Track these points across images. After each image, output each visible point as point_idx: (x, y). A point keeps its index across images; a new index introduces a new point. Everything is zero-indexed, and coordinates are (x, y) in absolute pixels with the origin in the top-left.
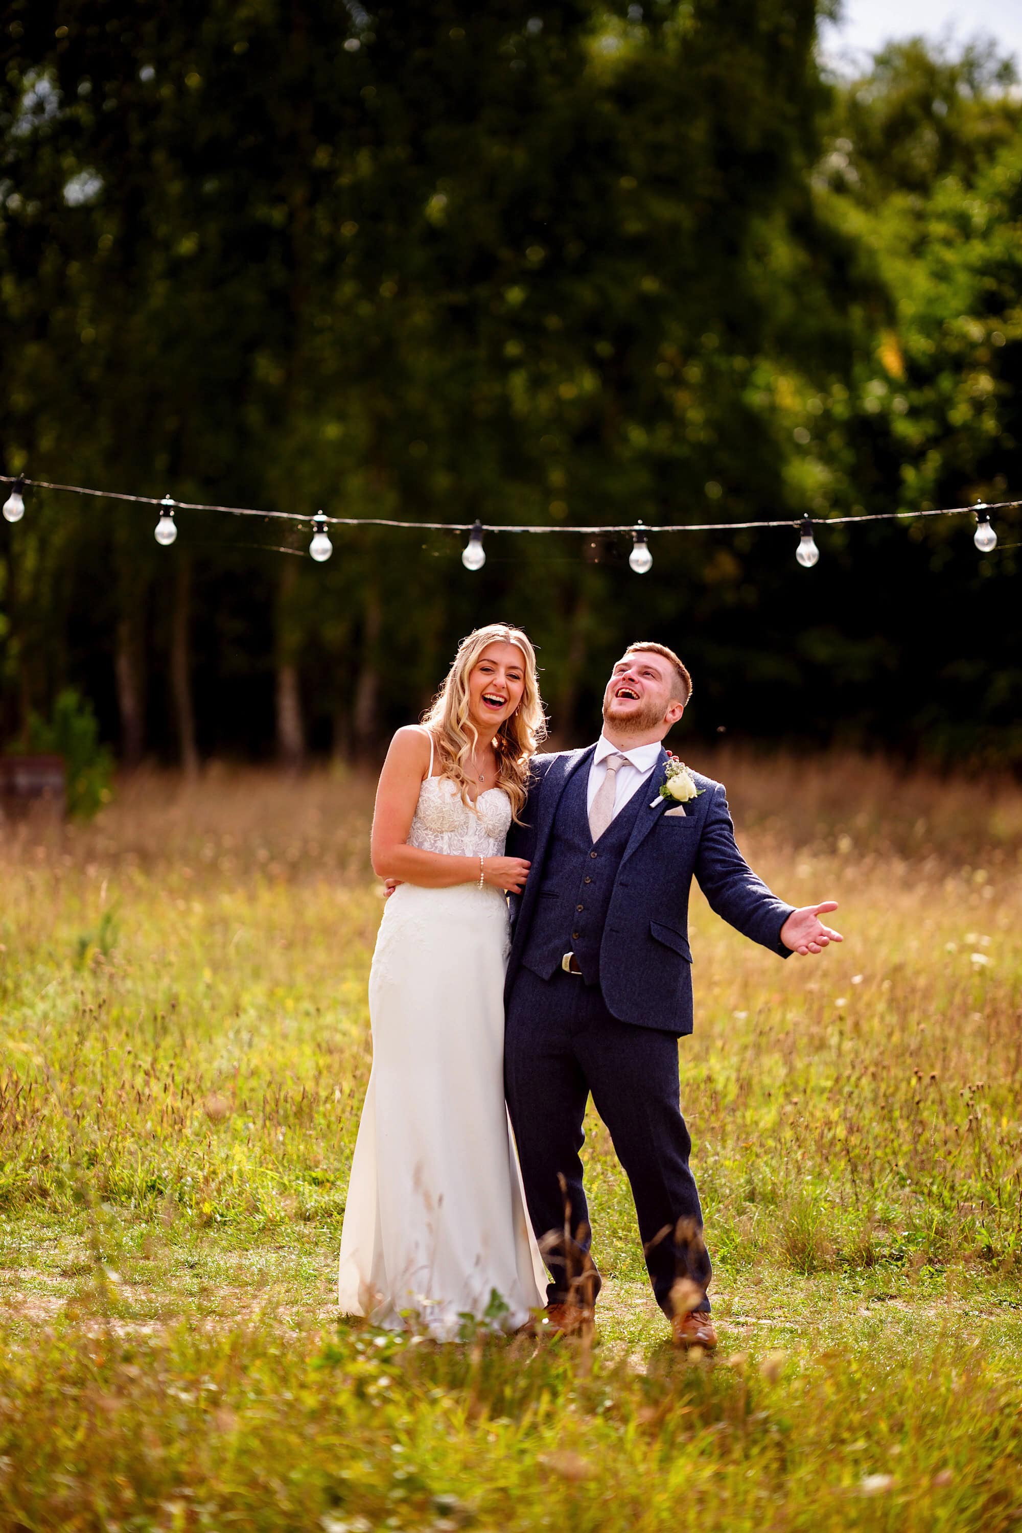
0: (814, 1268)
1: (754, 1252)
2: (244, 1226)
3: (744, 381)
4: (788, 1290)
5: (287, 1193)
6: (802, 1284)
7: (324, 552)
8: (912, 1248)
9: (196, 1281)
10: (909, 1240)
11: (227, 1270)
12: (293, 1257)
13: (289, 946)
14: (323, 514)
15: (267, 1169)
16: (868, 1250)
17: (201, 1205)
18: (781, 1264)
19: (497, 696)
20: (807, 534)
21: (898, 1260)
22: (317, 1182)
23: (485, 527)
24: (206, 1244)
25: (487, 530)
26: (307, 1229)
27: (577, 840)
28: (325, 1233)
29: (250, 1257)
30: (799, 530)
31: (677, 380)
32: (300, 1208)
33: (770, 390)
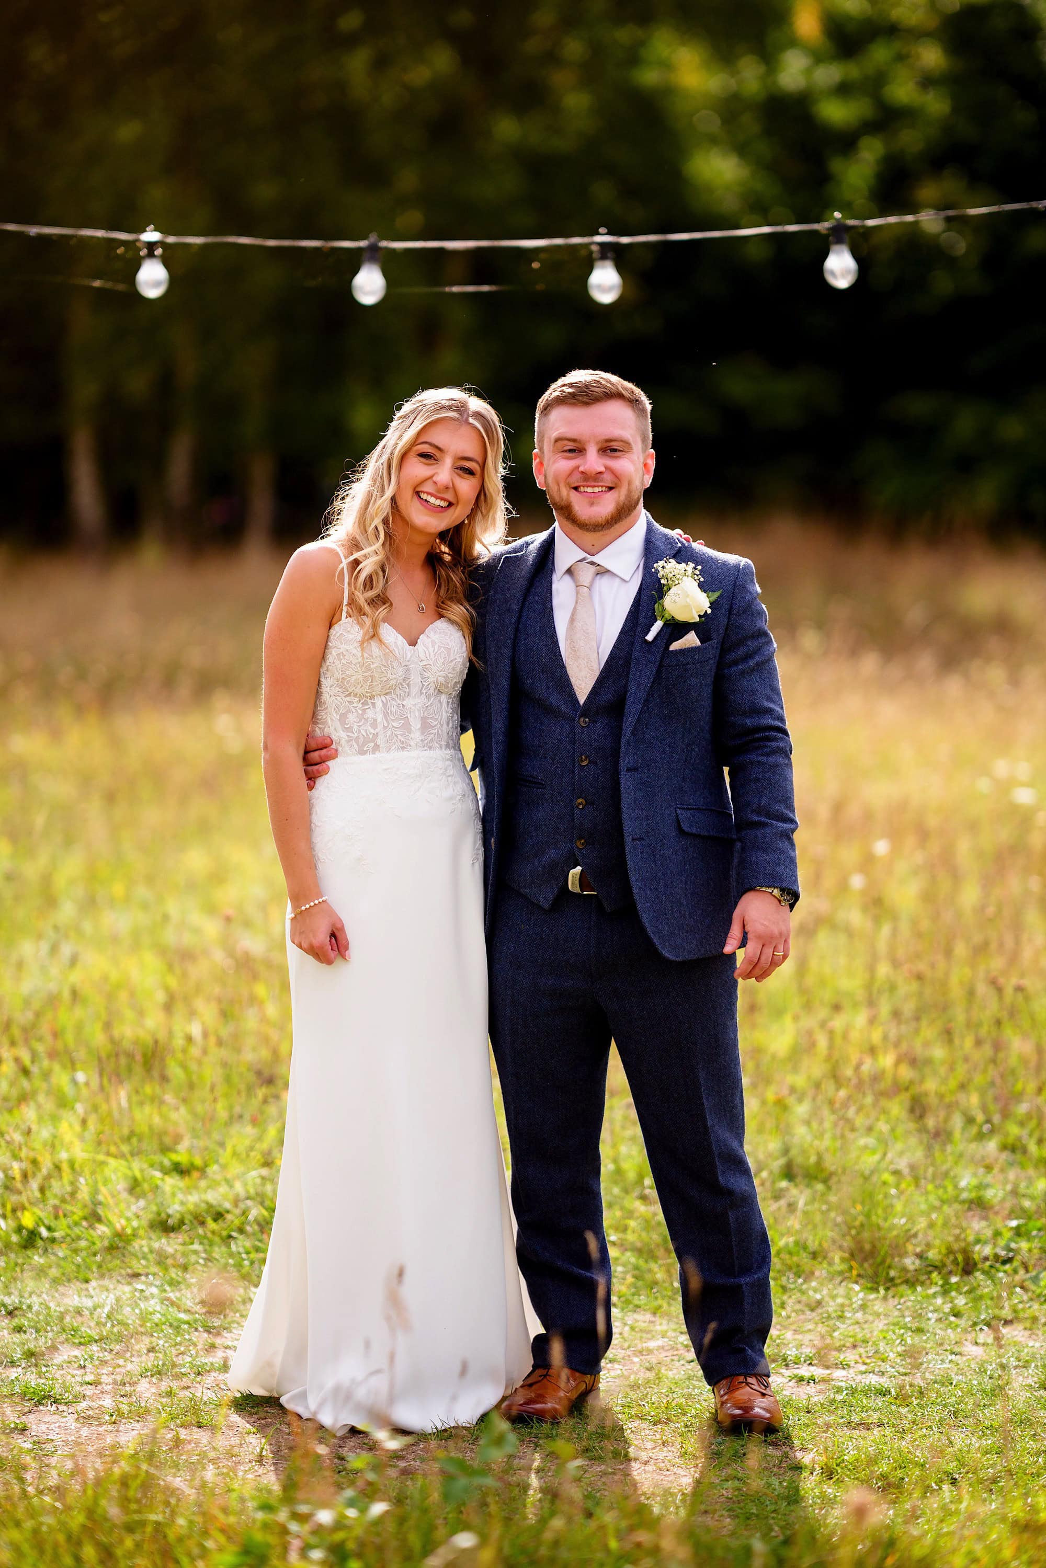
0: (892, 1280)
1: (804, 1259)
2: (83, 1244)
3: (633, 58)
4: (859, 1315)
5: (138, 1189)
6: (878, 1307)
7: (157, 284)
8: (1024, 1245)
9: (17, 1338)
10: (1018, 1232)
11: (61, 1318)
12: (155, 1290)
13: (110, 798)
14: (155, 230)
15: (108, 1154)
16: (966, 1252)
17: (19, 1214)
18: (844, 1277)
19: (437, 498)
20: (839, 241)
21: (1005, 1262)
22: (180, 1170)
23: (384, 244)
24: (27, 1274)
25: (386, 249)
26: (171, 1245)
27: (555, 699)
28: (196, 1252)
29: (92, 1292)
30: (827, 236)
31: (552, 58)
32: (159, 1214)
33: (667, 66)
